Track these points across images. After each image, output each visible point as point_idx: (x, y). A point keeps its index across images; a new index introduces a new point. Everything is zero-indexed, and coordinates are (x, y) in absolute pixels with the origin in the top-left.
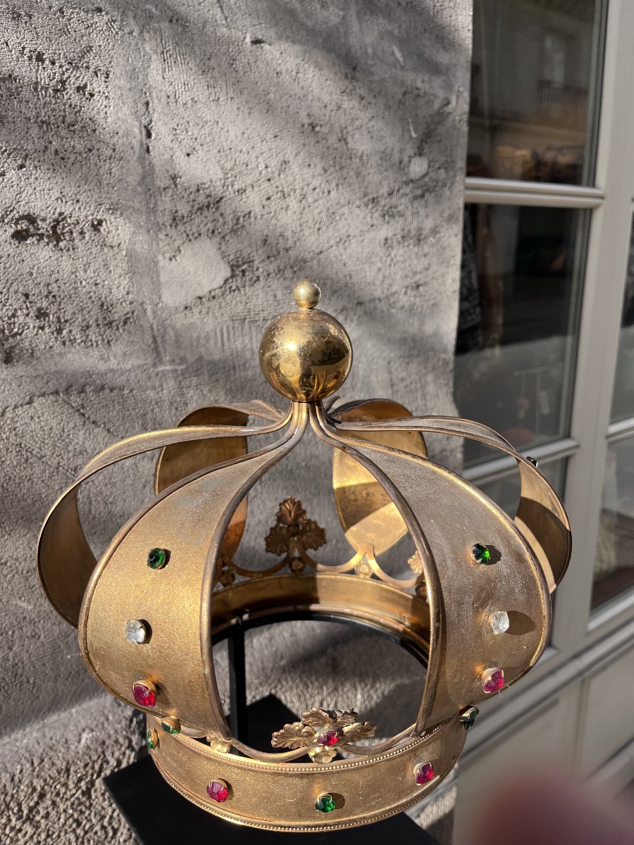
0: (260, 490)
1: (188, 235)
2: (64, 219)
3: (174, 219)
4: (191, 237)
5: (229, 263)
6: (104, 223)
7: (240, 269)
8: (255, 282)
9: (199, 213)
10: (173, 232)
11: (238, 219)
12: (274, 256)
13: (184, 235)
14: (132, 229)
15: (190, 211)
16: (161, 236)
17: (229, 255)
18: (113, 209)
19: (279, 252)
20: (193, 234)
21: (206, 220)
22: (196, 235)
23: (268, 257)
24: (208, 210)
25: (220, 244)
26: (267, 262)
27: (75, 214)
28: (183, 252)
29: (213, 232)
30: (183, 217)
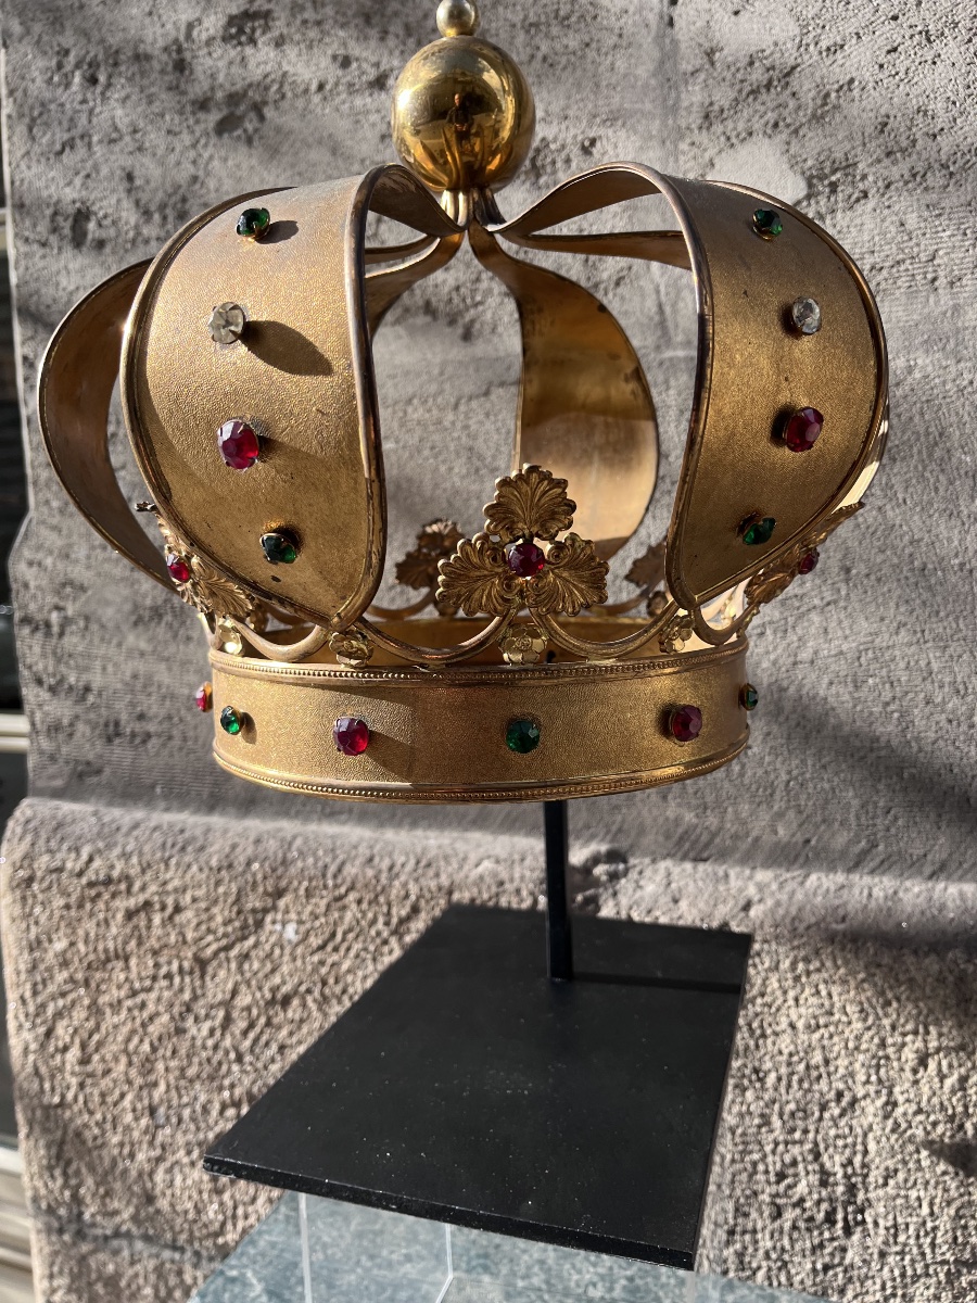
0: (843, 593)
1: (728, 139)
2: (547, 146)
3: (707, 117)
4: (734, 140)
5: (803, 173)
6: (598, 144)
7: (826, 182)
8: (858, 200)
9: (751, 97)
10: (703, 138)
11: (827, 95)
12: (903, 151)
13: (723, 139)
14: (637, 144)
15: (736, 99)
16: (684, 146)
17: (805, 160)
18: (611, 120)
19: (914, 142)
20: (738, 136)
21: (762, 108)
22: (744, 135)
23: (889, 154)
24: (768, 90)
25: (788, 143)
26: (887, 162)
27: (561, 136)
28: (717, 167)
29: (776, 125)
30: (722, 111)
